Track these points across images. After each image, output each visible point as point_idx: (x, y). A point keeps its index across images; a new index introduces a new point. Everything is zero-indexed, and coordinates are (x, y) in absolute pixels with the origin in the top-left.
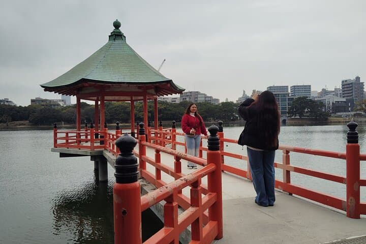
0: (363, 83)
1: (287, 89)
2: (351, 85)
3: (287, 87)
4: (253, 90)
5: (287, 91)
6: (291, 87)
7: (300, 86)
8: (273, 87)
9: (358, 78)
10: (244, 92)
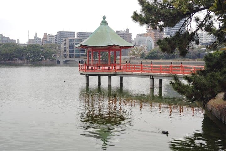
0: (131, 34)
1: (74, 34)
2: (123, 35)
3: (74, 32)
4: (45, 34)
5: (74, 36)
6: (77, 33)
7: (84, 33)
8: (62, 32)
9: (128, 30)
10: (36, 34)
